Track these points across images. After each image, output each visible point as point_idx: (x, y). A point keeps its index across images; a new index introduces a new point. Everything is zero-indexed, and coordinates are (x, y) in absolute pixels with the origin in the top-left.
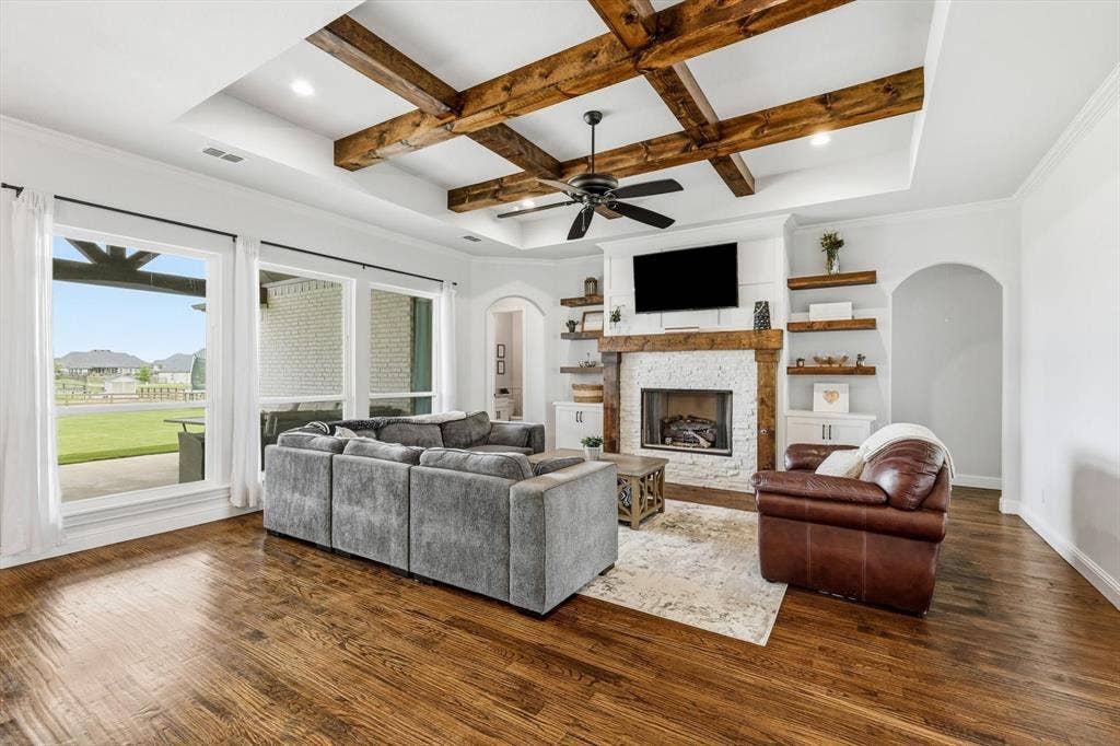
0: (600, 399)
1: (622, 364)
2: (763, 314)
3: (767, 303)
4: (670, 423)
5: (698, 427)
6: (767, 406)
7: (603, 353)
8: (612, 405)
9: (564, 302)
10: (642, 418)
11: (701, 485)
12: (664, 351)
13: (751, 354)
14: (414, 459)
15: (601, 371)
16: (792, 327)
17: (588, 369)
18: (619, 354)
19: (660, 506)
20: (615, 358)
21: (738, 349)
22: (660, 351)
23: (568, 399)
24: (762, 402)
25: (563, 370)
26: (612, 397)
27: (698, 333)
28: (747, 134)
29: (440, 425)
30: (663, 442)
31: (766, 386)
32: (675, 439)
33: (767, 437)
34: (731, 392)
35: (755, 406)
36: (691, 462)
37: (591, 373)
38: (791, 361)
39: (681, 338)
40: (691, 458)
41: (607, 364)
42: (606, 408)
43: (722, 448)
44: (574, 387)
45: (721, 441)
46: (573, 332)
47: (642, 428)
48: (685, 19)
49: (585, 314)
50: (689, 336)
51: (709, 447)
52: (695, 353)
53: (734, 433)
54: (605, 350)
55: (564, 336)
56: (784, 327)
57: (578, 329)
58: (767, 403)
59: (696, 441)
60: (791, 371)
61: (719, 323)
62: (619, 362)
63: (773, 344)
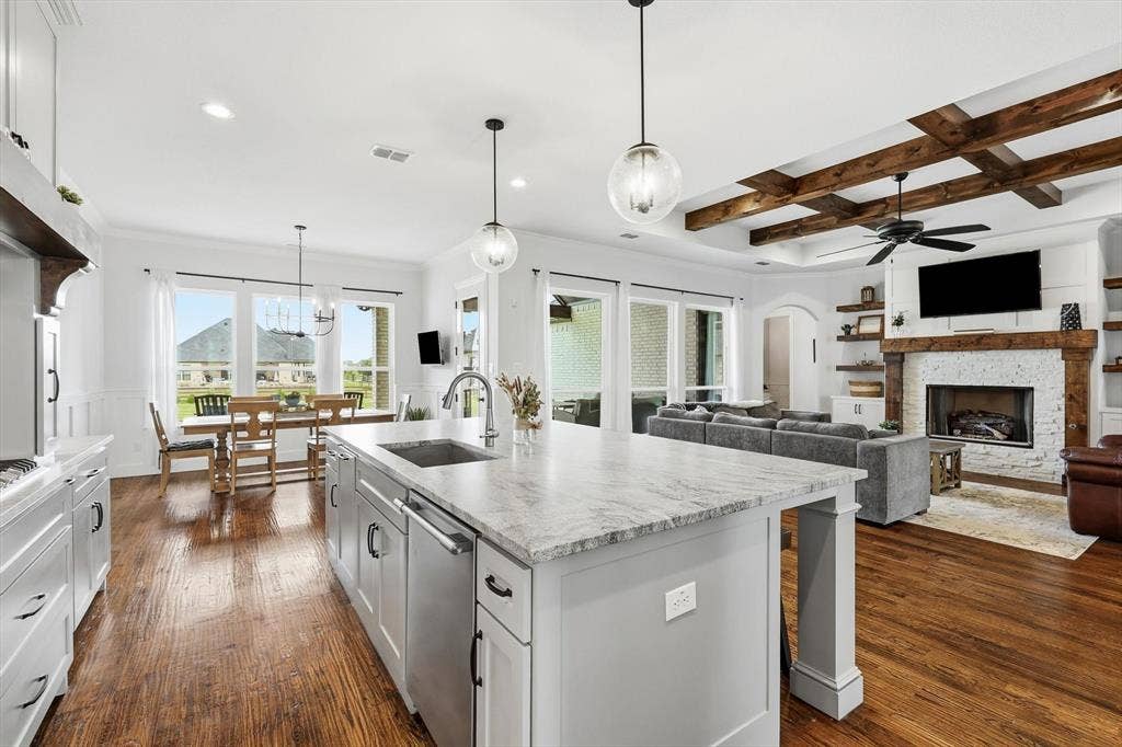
0: (879, 395)
1: (905, 363)
2: (1072, 315)
3: (1076, 305)
4: (957, 416)
5: (991, 421)
6: (1078, 402)
7: (885, 354)
8: (895, 399)
9: (839, 309)
10: (927, 412)
11: (996, 474)
12: (953, 351)
13: (1057, 354)
14: (773, 426)
15: (880, 369)
16: (1108, 326)
17: (866, 367)
18: (903, 354)
19: (956, 482)
20: (898, 358)
21: (1041, 348)
22: (948, 351)
23: (843, 394)
24: (1070, 398)
25: (839, 368)
26: (894, 392)
27: (993, 334)
28: (1055, 169)
29: (746, 409)
30: (951, 434)
31: (1075, 384)
32: (964, 431)
33: (1077, 431)
34: (1032, 389)
35: (1062, 402)
36: (984, 452)
37: (869, 370)
38: (1108, 359)
39: (974, 339)
40: (985, 448)
41: (889, 363)
42: (887, 402)
43: (1021, 441)
44: (850, 383)
45: (1020, 433)
46: (848, 335)
47: (927, 420)
48: (999, 123)
49: (860, 318)
50: (982, 337)
51: (1005, 440)
52: (989, 352)
53: (1035, 426)
54: (887, 351)
55: (840, 338)
56: (1098, 326)
57: (853, 332)
58: (1077, 399)
59: (988, 433)
60: (1107, 369)
61: (1017, 325)
62: (903, 360)
63: (1084, 343)
